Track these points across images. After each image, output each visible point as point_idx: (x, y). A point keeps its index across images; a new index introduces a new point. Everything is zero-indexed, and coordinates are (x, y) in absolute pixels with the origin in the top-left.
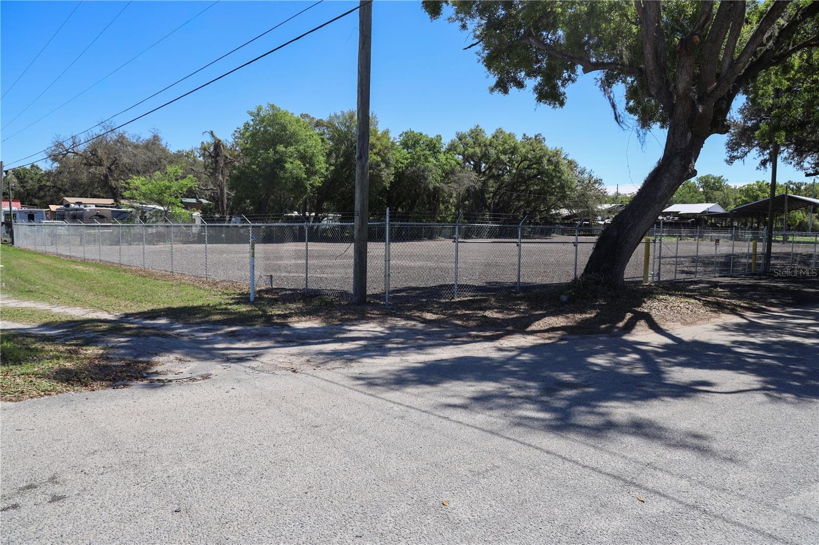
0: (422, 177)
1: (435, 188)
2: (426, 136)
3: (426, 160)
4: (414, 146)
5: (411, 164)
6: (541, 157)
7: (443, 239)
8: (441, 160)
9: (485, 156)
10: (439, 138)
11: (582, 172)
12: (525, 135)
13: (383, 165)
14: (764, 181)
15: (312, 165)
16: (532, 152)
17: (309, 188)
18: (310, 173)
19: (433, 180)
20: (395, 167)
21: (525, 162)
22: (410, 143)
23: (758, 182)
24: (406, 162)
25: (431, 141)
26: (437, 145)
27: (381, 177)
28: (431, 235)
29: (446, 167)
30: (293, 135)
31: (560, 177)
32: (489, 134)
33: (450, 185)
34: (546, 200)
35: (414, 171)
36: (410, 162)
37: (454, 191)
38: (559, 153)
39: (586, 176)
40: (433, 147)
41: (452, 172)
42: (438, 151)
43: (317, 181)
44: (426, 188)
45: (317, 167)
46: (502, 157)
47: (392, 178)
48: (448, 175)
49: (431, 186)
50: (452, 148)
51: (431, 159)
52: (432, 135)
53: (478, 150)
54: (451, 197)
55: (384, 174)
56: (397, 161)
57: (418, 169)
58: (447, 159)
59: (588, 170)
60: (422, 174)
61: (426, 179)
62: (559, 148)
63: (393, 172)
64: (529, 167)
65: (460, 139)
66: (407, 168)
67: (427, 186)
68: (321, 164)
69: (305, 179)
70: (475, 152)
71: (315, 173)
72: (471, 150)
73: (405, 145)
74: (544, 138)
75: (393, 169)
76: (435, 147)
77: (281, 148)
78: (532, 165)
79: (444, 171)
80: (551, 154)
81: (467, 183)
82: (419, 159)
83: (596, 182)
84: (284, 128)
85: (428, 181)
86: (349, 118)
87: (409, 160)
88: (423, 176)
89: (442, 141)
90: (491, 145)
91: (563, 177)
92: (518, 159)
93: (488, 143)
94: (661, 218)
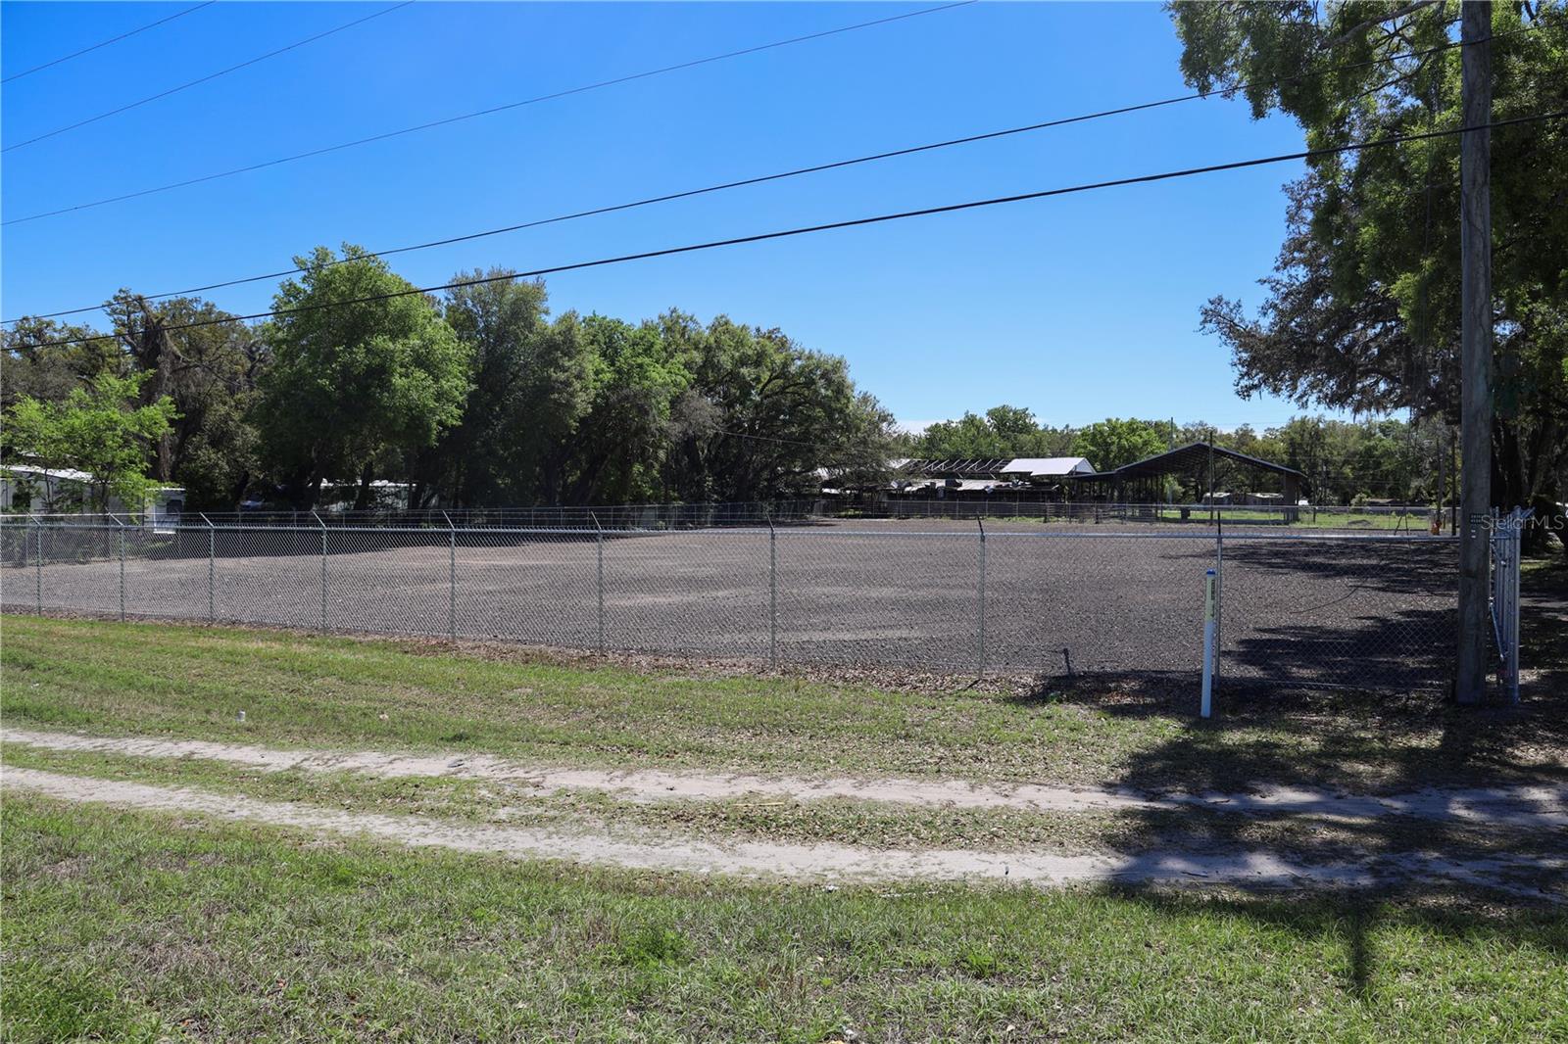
3: (642, 374)
5: (615, 384)
12: (758, 330)
14: (1117, 419)
17: (435, 429)
19: (659, 414)
21: (777, 380)
30: (403, 315)
31: (841, 411)
34: (813, 453)
35: (626, 397)
36: (614, 380)
39: (869, 407)
47: (591, 409)
51: (651, 373)
57: (635, 393)
58: (670, 373)
60: (639, 401)
61: (644, 412)
63: (592, 398)
64: (783, 390)
74: (785, 337)
76: (650, 349)
77: (380, 342)
78: (788, 386)
88: (641, 407)
90: (718, 347)
91: (847, 411)
92: (765, 377)
93: (714, 345)
94: (1004, 484)
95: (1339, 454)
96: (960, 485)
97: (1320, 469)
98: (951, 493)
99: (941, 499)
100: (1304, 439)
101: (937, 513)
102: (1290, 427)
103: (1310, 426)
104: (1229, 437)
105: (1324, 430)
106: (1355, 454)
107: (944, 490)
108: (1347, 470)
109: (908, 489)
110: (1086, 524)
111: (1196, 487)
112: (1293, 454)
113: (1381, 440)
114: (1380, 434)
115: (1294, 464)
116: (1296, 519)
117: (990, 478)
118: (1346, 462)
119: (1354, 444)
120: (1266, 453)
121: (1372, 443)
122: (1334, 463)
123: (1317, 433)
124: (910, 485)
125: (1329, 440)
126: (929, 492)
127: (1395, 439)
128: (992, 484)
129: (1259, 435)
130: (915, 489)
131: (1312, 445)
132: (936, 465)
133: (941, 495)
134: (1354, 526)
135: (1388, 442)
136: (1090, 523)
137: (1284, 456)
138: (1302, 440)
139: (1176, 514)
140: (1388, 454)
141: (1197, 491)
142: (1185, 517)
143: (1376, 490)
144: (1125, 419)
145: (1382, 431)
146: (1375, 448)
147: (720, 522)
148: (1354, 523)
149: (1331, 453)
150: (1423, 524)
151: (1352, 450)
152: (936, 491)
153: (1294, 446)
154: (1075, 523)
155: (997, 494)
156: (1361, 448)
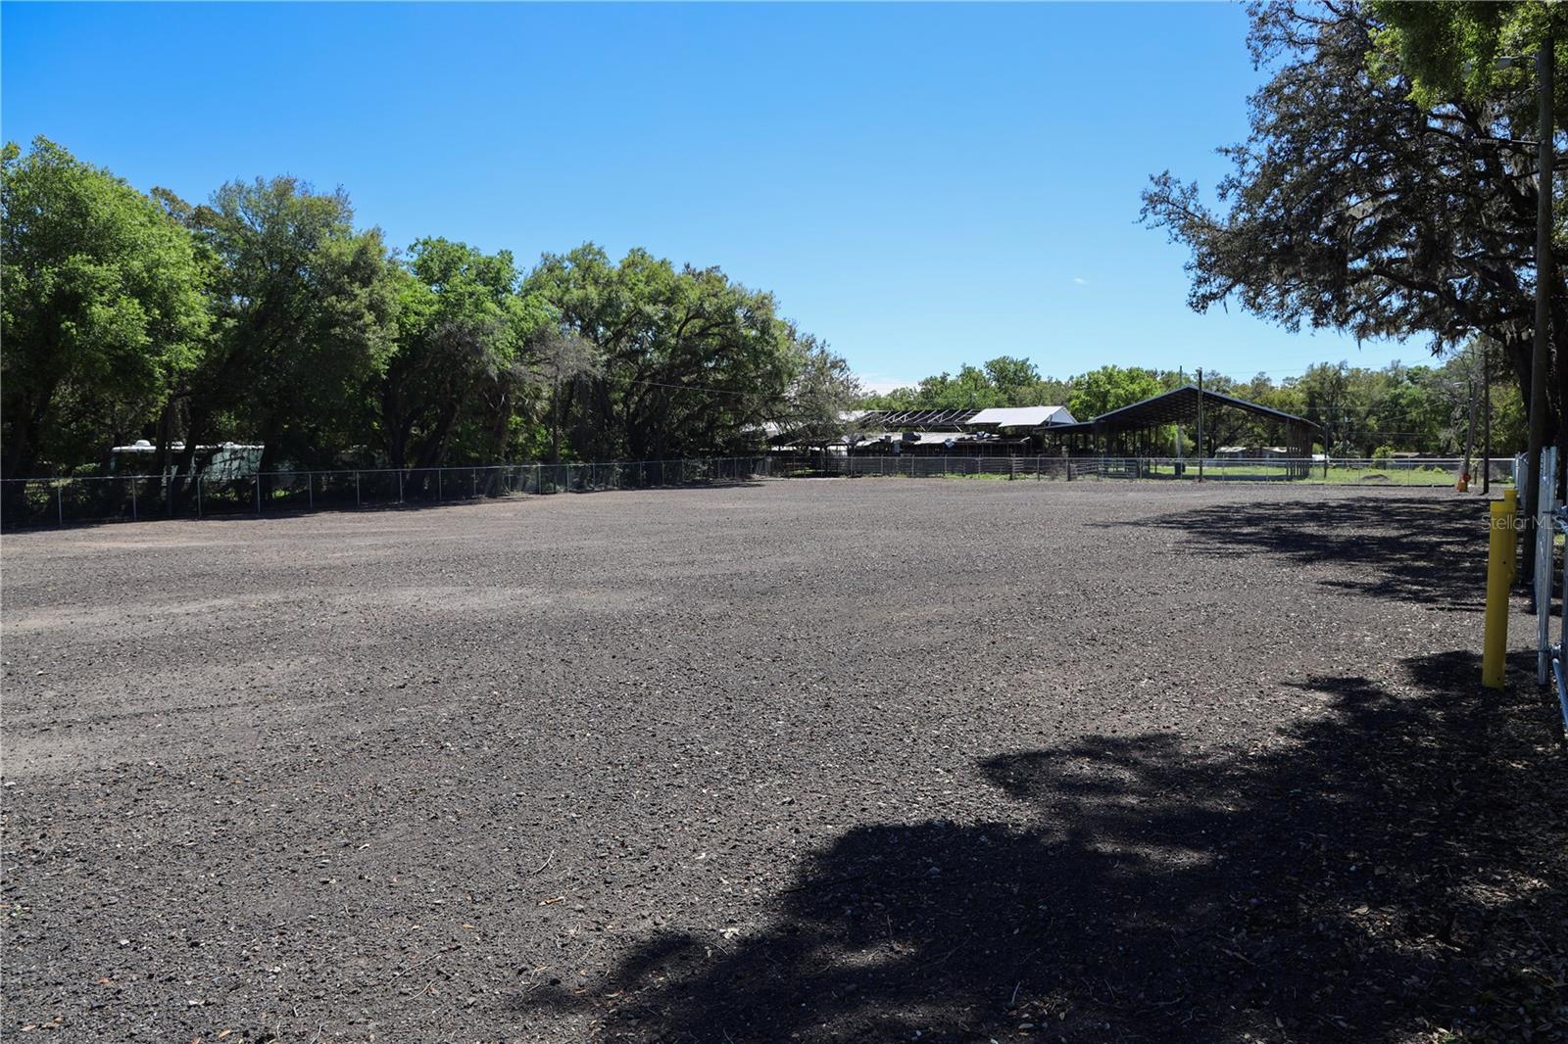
0: (468, 348)
1: (502, 374)
2: (476, 251)
3: (478, 306)
4: (445, 275)
5: (440, 317)
6: (731, 310)
7: (521, 494)
8: (513, 309)
9: (610, 304)
10: (507, 257)
11: (809, 345)
12: (688, 267)
13: (369, 318)
14: (1114, 367)
15: (168, 313)
16: (712, 298)
17: (158, 372)
18: (165, 331)
19: (498, 353)
20: (402, 326)
21: (696, 321)
22: (435, 267)
23: (1105, 368)
24: (427, 310)
25: (488, 263)
26: (503, 273)
27: (366, 346)
28: (494, 490)
29: (524, 324)
30: (109, 228)
31: (771, 354)
32: (615, 259)
33: (535, 368)
34: (741, 403)
35: (449, 334)
36: (438, 313)
37: (542, 384)
38: (766, 301)
39: (815, 352)
40: (493, 276)
41: (542, 337)
42: (504, 288)
43: (187, 356)
44: (481, 375)
45: (184, 321)
46: (649, 309)
47: (395, 348)
48: (531, 343)
49: (493, 371)
50: (534, 286)
51: (491, 306)
52: (489, 250)
53: (592, 292)
54: (537, 397)
55: (373, 338)
56: (406, 310)
57: (460, 328)
58: (527, 306)
59: (819, 342)
60: (468, 339)
61: (479, 352)
62: (765, 291)
63: (396, 335)
64: (703, 333)
65: (550, 270)
66: (431, 325)
67: (484, 371)
68: (197, 311)
69: (145, 348)
70: (587, 297)
71: (181, 336)
72: (576, 294)
73: (423, 270)
74: (725, 276)
75: (394, 325)
76: (497, 279)
77: (79, 262)
78: (709, 328)
79: (521, 334)
80: (752, 303)
81: (571, 366)
82: (459, 304)
83: (834, 365)
84: (77, 207)
85: (484, 358)
86: (276, 197)
87: (436, 307)
88: (472, 345)
89: (515, 265)
90: (622, 282)
91: (777, 354)
92: (680, 315)
93: (615, 279)
94: (967, 437)
95: (1362, 404)
96: (919, 438)
97: (1341, 420)
98: (907, 447)
99: (898, 455)
100: (1327, 388)
101: (889, 470)
102: (1308, 376)
103: (1331, 373)
104: (1244, 387)
105: (1347, 378)
106: (1381, 402)
107: (901, 444)
108: (1372, 421)
109: (860, 444)
110: (1057, 481)
111: (1209, 442)
112: (1311, 404)
113: (1408, 388)
114: (1407, 382)
115: (1313, 415)
116: (1305, 475)
117: (955, 431)
118: (1369, 413)
119: (1380, 392)
120: (1282, 403)
121: (1398, 391)
122: (1358, 414)
123: (1339, 380)
124: (863, 439)
125: (1350, 389)
126: (884, 447)
127: (1424, 386)
128: (954, 437)
129: (1277, 383)
130: (868, 443)
131: (1334, 395)
132: (898, 416)
133: (898, 449)
134: (1370, 482)
135: (1416, 391)
136: (1061, 480)
137: (1303, 407)
138: (1322, 388)
139: (1171, 470)
140: (1415, 402)
141: (1210, 446)
142: (1179, 474)
143: (1400, 443)
144: (1124, 367)
145: (1411, 379)
146: (1400, 396)
147: (630, 482)
148: (1368, 478)
149: (1353, 402)
150: (1453, 478)
151: (1378, 398)
152: (892, 445)
153: (1313, 397)
154: (1045, 480)
155: (959, 448)
156: (1387, 397)
